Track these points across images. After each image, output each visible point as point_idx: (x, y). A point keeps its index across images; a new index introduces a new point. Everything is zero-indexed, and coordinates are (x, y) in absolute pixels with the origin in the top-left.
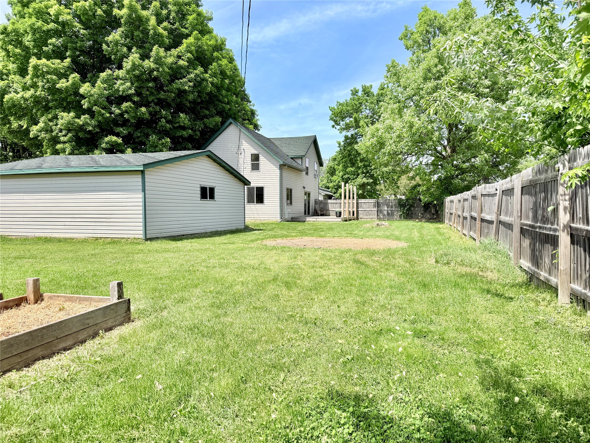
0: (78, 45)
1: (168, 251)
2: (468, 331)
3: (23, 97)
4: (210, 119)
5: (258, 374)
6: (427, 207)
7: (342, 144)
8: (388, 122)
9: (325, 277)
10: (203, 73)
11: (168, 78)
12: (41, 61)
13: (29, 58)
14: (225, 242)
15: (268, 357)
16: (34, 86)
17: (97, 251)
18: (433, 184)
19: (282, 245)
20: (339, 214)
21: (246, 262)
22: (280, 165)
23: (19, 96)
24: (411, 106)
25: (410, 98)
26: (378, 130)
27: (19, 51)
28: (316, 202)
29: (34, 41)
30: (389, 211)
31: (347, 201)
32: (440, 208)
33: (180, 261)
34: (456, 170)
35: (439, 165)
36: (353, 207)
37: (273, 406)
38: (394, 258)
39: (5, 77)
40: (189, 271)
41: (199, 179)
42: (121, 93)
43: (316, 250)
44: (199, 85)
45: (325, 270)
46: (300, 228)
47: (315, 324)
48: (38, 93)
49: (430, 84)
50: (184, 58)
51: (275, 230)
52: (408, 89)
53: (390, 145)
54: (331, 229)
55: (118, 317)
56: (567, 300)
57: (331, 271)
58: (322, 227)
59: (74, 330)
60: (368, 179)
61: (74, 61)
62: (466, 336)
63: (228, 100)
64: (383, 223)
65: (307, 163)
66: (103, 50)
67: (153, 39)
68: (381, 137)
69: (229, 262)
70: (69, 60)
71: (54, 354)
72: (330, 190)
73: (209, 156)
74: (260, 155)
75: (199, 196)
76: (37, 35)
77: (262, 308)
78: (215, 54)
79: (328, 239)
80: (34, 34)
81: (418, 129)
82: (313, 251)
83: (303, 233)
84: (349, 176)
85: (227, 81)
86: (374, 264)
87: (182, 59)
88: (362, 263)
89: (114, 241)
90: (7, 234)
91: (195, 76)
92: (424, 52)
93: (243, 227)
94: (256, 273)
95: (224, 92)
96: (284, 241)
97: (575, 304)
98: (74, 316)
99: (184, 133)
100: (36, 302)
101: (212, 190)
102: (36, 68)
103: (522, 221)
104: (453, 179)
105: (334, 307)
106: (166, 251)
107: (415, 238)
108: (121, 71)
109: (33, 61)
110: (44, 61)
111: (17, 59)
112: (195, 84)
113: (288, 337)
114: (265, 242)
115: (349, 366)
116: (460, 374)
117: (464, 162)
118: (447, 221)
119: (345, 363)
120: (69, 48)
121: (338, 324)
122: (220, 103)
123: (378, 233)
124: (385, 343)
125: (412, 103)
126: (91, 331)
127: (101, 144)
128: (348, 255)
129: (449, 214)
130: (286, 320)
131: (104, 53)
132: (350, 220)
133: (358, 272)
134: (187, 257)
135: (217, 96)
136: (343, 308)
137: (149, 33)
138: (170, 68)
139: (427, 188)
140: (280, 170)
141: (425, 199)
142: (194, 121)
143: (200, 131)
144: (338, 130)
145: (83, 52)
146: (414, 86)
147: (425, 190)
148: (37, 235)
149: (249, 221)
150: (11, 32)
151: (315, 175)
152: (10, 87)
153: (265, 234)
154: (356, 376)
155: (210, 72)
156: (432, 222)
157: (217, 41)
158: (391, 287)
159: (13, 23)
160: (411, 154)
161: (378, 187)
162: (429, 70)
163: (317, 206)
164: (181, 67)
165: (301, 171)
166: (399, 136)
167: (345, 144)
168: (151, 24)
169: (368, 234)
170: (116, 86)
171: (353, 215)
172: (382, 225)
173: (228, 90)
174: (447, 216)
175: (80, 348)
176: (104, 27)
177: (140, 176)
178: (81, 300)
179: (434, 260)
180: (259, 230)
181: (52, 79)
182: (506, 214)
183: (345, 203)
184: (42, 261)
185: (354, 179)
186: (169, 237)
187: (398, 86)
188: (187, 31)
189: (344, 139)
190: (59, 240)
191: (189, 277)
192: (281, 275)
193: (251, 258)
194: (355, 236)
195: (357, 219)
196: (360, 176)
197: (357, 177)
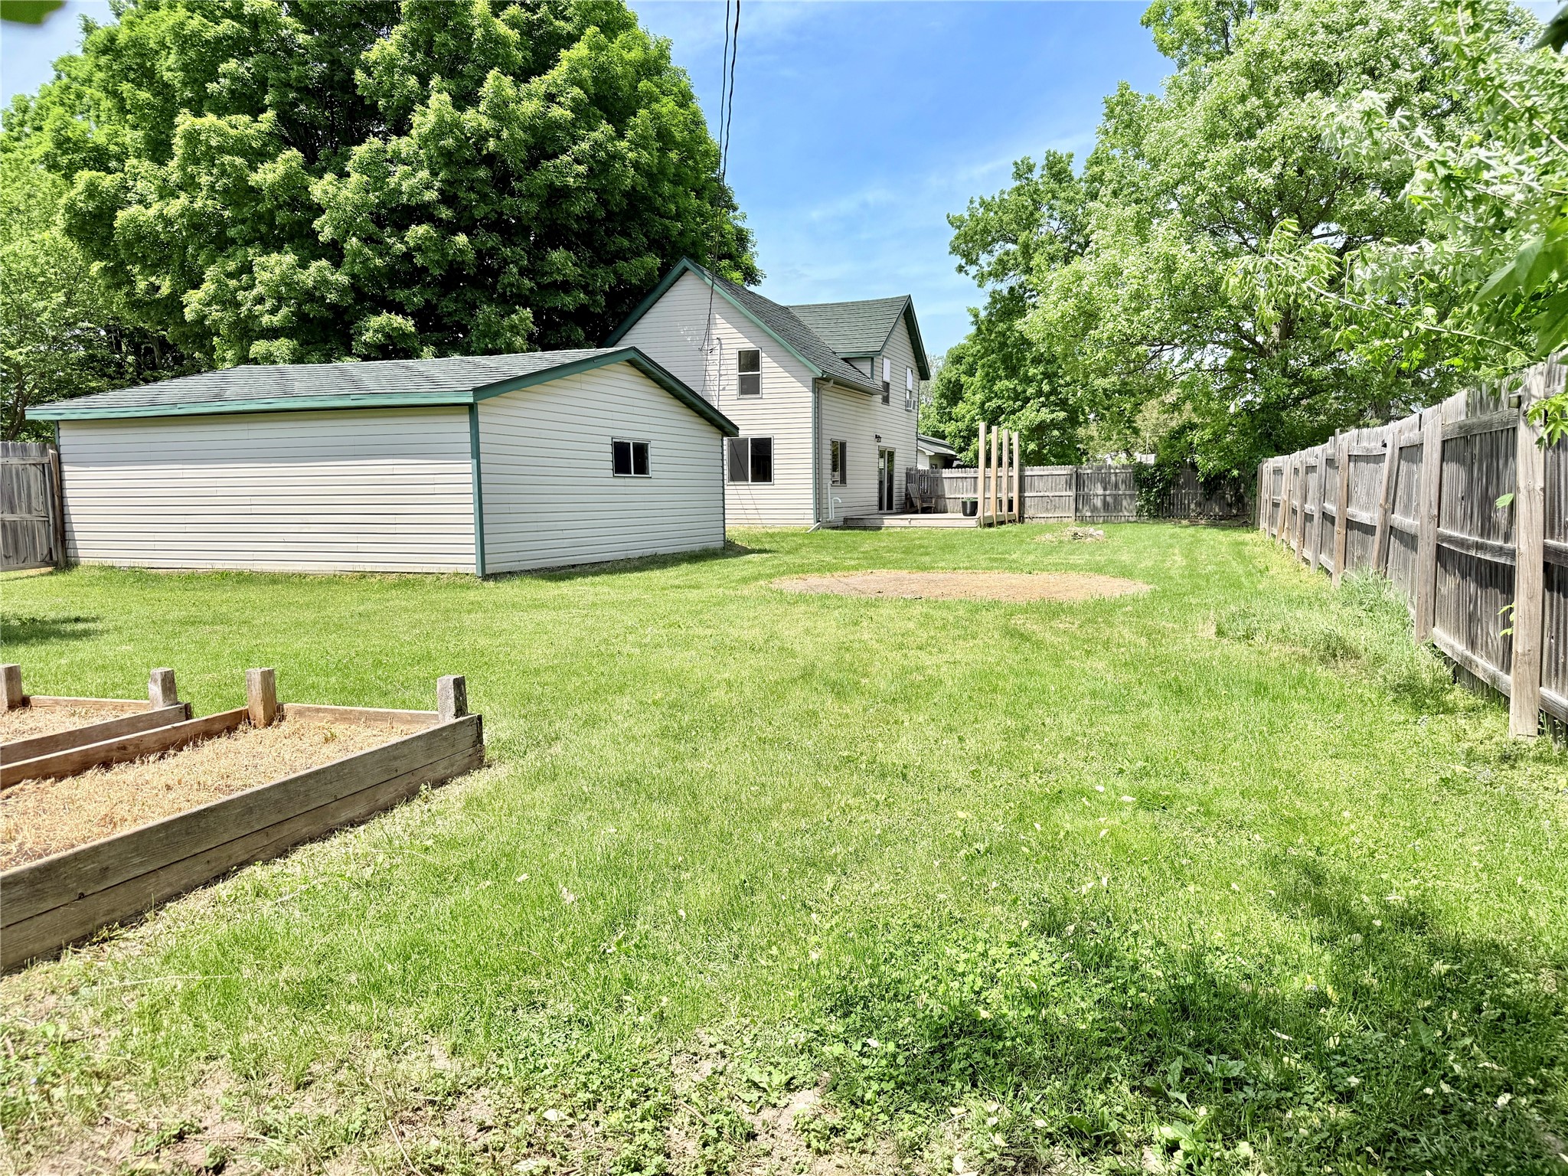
0: (293, 74)
1: (543, 606)
2: (1272, 795)
3: (161, 215)
4: (633, 261)
5: (777, 877)
6: (1213, 484)
7: (983, 314)
8: (1108, 256)
9: (929, 671)
10: (613, 139)
11: (523, 154)
12: (203, 120)
13: (174, 114)
14: (677, 582)
15: (798, 843)
16: (189, 184)
17: (369, 606)
18: (1230, 424)
19: (821, 590)
20: (971, 509)
21: (734, 632)
22: (816, 380)
23: (152, 212)
24: (1170, 212)
25: (1168, 190)
26: (1080, 279)
27: (148, 95)
28: (910, 476)
29: (185, 68)
30: (1108, 499)
31: (992, 472)
32: (1248, 487)
33: (575, 632)
34: (1295, 385)
35: (1246, 371)
36: (1010, 489)
37: (813, 939)
38: (1110, 625)
39: (113, 164)
40: (600, 654)
41: (609, 423)
42: (405, 199)
43: (908, 603)
44: (602, 171)
45: (931, 653)
46: (866, 547)
47: (904, 776)
48: (198, 204)
49: (1225, 153)
50: (562, 100)
51: (803, 551)
52: (1162, 167)
53: (1115, 317)
54: (948, 547)
55: (458, 757)
56: (1530, 726)
57: (946, 657)
58: (926, 542)
59: (369, 782)
60: (1053, 412)
61: (285, 117)
62: (1265, 806)
63: (678, 207)
64: (1091, 530)
65: (886, 371)
66: (356, 86)
67: (483, 52)
68: (1088, 297)
69: (691, 632)
70: (270, 114)
71: (331, 832)
72: (947, 442)
73: (632, 363)
74: (762, 355)
75: (610, 465)
76: (192, 54)
77: (780, 741)
78: (644, 85)
79: (941, 576)
80: (182, 51)
81: (1188, 277)
82: (902, 608)
83: (875, 560)
84: (1000, 402)
85: (674, 155)
86: (1056, 640)
87: (559, 104)
88: (1024, 637)
89: (406, 582)
90: (146, 563)
91: (592, 147)
92: (1210, 58)
93: (721, 544)
94: (759, 661)
95: (667, 188)
96: (826, 582)
97: (1550, 737)
98: (359, 753)
99: (568, 299)
100: (269, 724)
101: (641, 450)
102: (192, 137)
103: (1441, 529)
104: (1284, 408)
105: (950, 741)
106: (536, 607)
107: (1172, 572)
108: (405, 139)
109: (185, 121)
110: (210, 119)
111: (144, 117)
112: (591, 169)
113: (842, 804)
114: (777, 584)
115: (979, 864)
116: (1234, 886)
117: (1315, 363)
118: (1264, 524)
119: (970, 859)
120: (270, 82)
121: (959, 775)
122: (657, 218)
123: (1074, 559)
124: (1066, 820)
125: (1174, 205)
126: (401, 786)
127: (361, 334)
128: (990, 616)
129: (1269, 506)
130: (836, 768)
131: (359, 92)
132: (1002, 523)
133: (1013, 659)
134: (589, 622)
135: (649, 199)
136: (971, 743)
137: (471, 35)
138: (530, 129)
139: (1214, 433)
140: (814, 392)
141: (1207, 463)
142: (591, 267)
143: (605, 293)
144: (974, 277)
145: (307, 93)
146: (1179, 156)
147: (1209, 441)
148: (219, 566)
149: (735, 529)
150: (126, 47)
151: (907, 404)
152: (128, 189)
153: (776, 562)
154: (994, 884)
155: (629, 134)
156: (1224, 528)
157: (646, 48)
158: (1094, 694)
159: (131, 25)
160: (1169, 343)
161: (1081, 432)
162: (1223, 112)
163: (913, 487)
164: (556, 125)
165: (869, 393)
166: (1137, 296)
167: (991, 314)
168: (478, 11)
169: (1046, 561)
170: (392, 181)
171: (1010, 509)
172: (1086, 536)
173: (678, 179)
174: (1265, 509)
175: (383, 821)
176: (357, 25)
177: (467, 418)
178: (371, 719)
179: (1214, 629)
180: (760, 551)
181: (233, 166)
182: (1406, 511)
183: (986, 478)
184: (245, 630)
185: (1013, 412)
186: (541, 569)
187: (1137, 157)
188: (568, 27)
189: (989, 300)
190: (274, 579)
191: (602, 669)
192: (820, 665)
193: (746, 624)
194: (1013, 567)
195: (1021, 519)
196: (1033, 404)
197: (1022, 407)
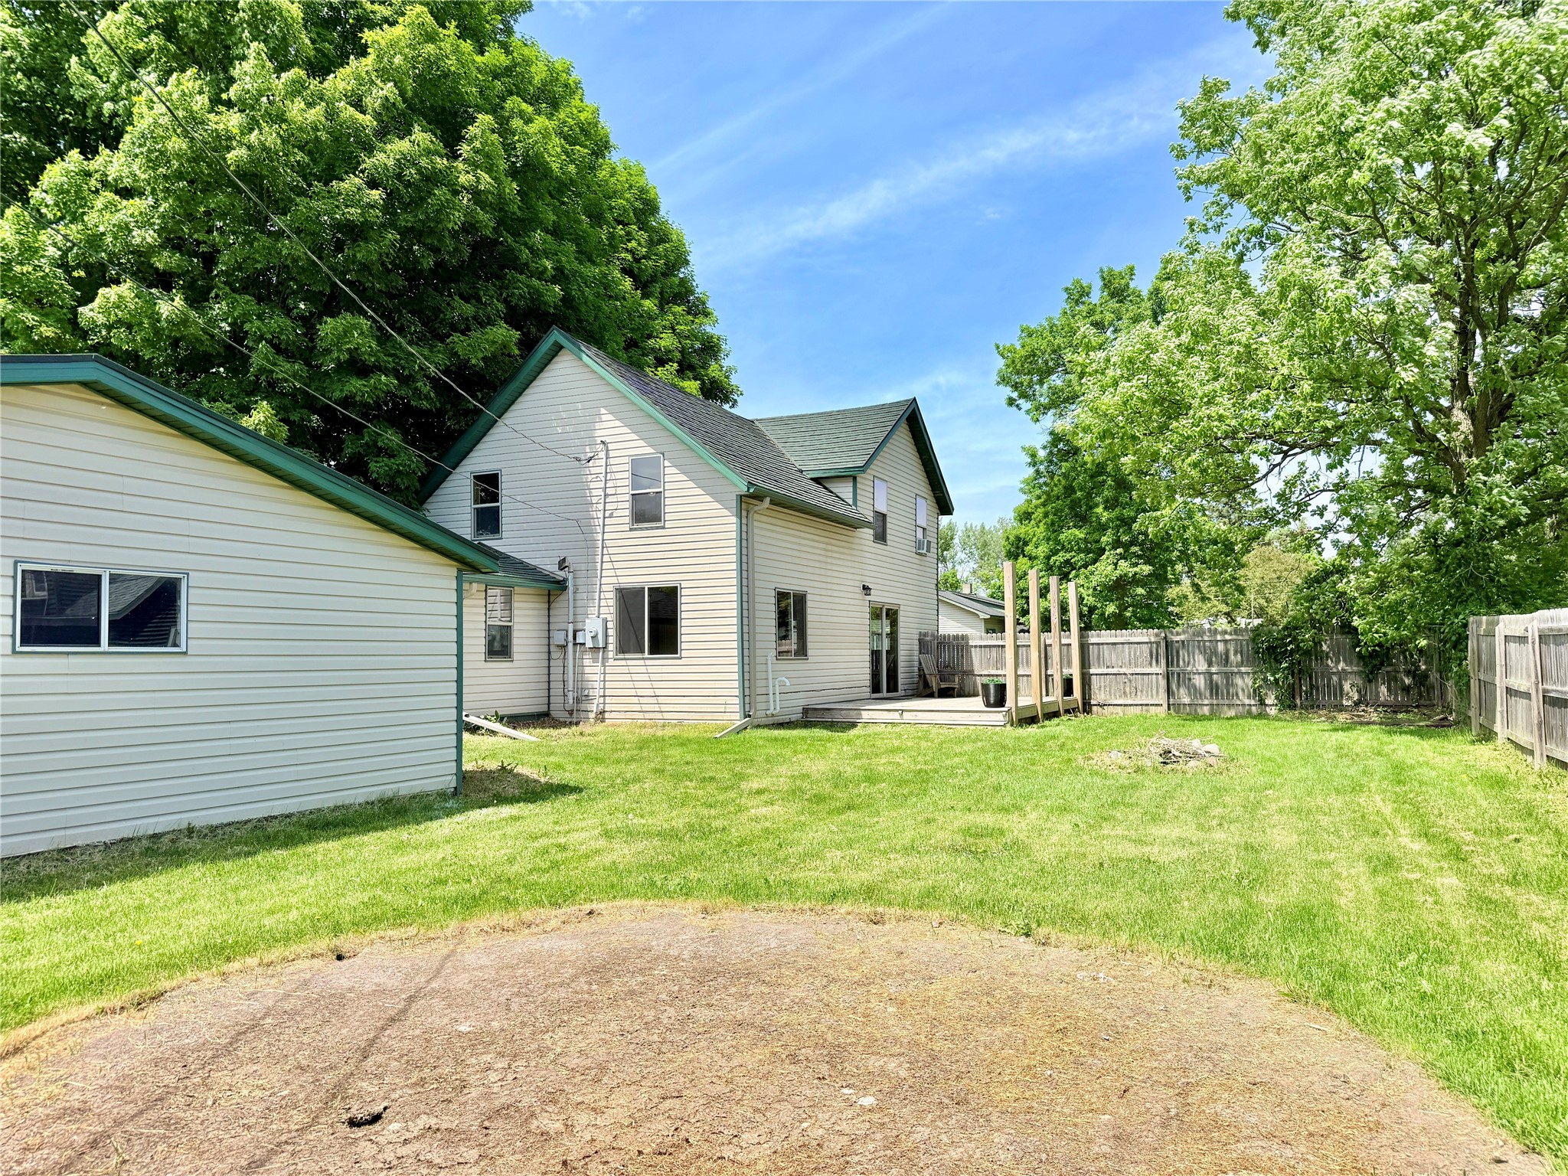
7: (1042, 454)
10: (432, 153)
20: (997, 695)
22: (742, 499)
28: (927, 643)
30: (1215, 677)
31: (1051, 638)
36: (1065, 661)
44: (416, 201)
60: (1136, 565)
64: (1195, 742)
65: (879, 496)
74: (665, 463)
75: (8, 625)
84: (1068, 556)
91: (398, 162)
93: (452, 782)
132: (1056, 714)
140: (738, 514)
144: (1028, 412)
151: (920, 545)
155: (465, 150)
161: (1172, 592)
163: (928, 659)
165: (851, 524)
167: (1051, 453)
171: (1068, 693)
185: (1085, 566)
189: (1047, 439)
195: (1087, 707)
196: (1109, 556)
197: (1095, 561)
